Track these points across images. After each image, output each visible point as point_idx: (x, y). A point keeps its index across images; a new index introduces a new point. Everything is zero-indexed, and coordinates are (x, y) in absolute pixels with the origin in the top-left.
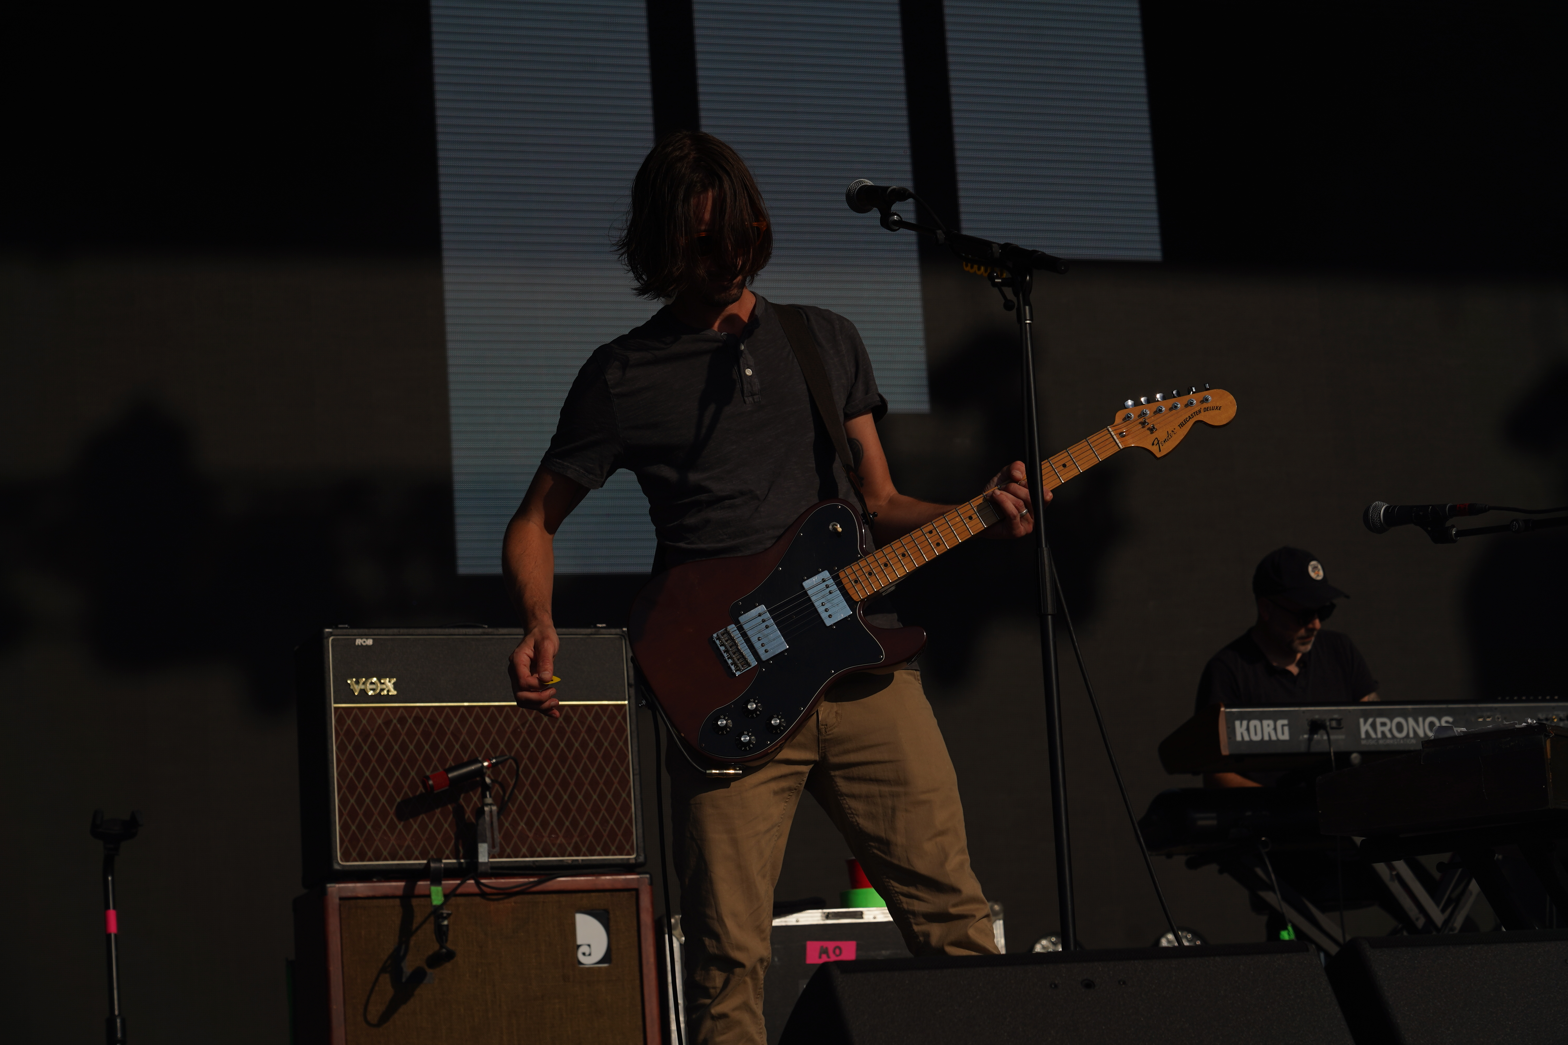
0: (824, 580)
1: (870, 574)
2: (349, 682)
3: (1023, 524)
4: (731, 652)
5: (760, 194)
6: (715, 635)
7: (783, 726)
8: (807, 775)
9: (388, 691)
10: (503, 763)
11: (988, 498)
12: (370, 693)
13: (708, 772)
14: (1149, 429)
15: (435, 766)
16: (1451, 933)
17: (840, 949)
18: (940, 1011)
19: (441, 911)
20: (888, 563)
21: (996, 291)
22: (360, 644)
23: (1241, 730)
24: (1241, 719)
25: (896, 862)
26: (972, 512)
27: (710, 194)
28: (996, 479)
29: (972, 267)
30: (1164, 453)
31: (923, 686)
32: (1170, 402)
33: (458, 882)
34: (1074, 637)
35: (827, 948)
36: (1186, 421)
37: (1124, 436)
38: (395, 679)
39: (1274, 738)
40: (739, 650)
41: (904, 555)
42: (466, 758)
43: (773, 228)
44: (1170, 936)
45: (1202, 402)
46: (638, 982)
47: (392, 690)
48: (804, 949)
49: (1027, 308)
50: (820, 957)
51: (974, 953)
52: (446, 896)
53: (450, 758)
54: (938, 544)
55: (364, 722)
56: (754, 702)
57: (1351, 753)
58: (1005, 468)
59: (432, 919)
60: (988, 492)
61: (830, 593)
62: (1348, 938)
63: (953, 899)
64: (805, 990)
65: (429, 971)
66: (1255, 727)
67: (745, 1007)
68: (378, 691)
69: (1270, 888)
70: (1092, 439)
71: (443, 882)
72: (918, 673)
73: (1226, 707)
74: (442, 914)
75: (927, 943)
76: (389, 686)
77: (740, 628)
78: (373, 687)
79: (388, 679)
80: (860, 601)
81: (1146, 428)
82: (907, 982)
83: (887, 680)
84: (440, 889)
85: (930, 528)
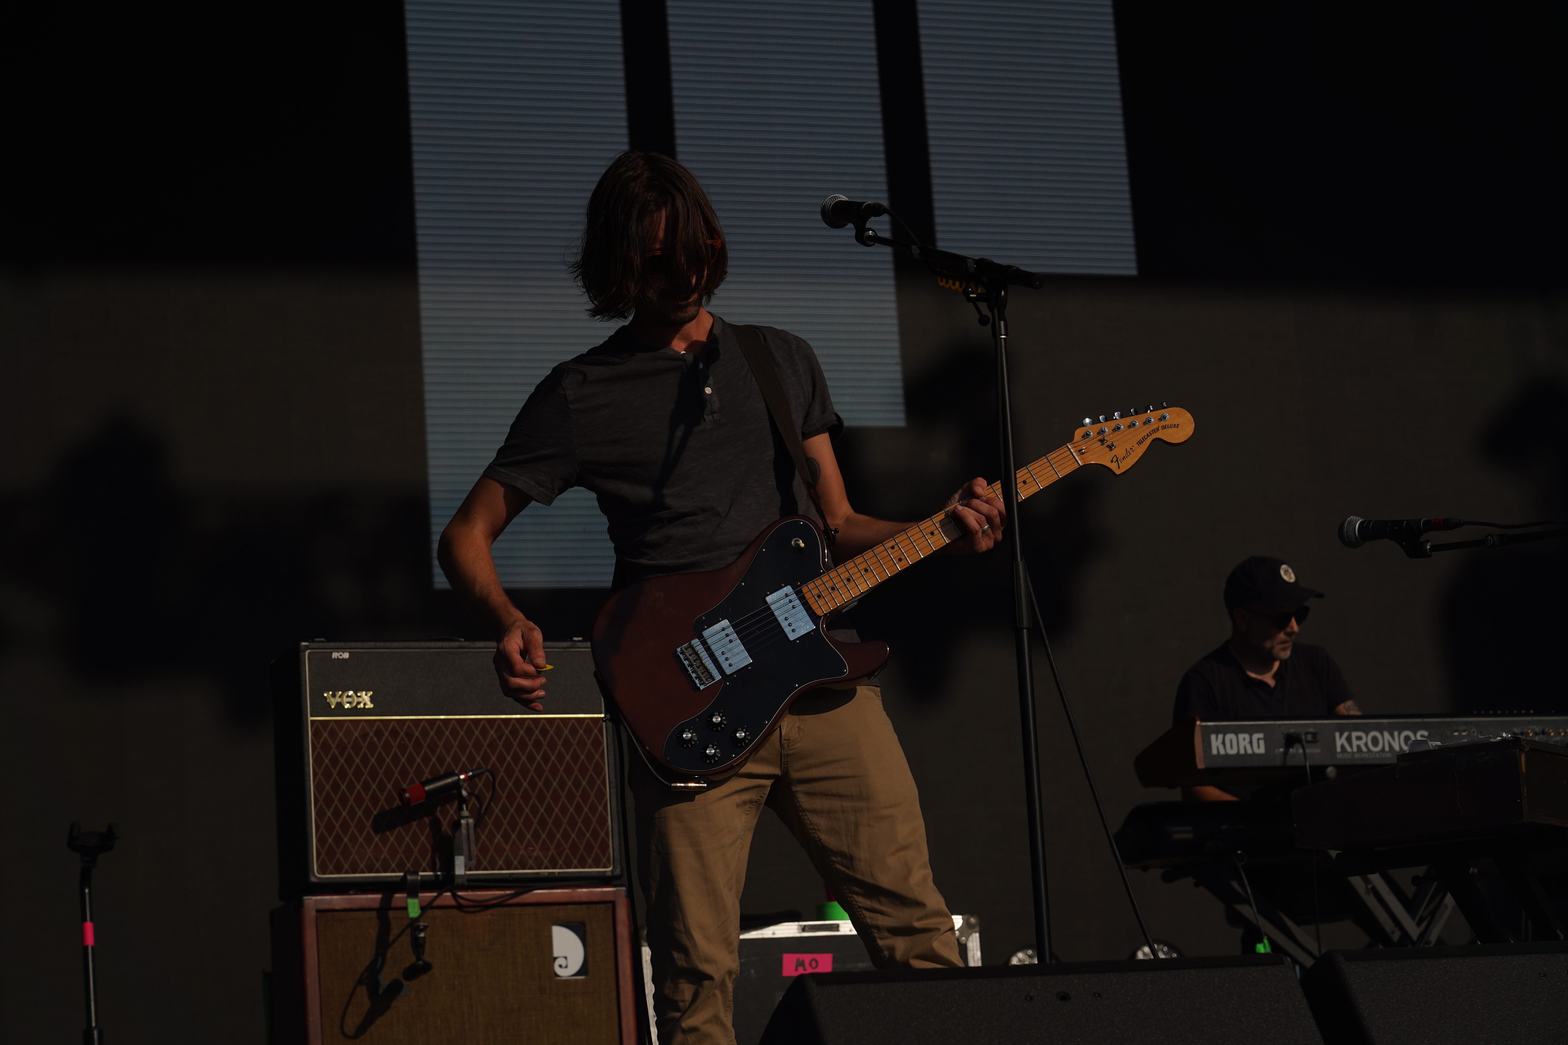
0: (787, 595)
1: (833, 589)
2: (325, 695)
3: (984, 539)
4: (695, 666)
5: (714, 213)
6: (679, 650)
7: (748, 740)
8: (769, 789)
9: (365, 704)
10: (479, 776)
11: (949, 514)
12: (347, 706)
13: (673, 785)
14: (1108, 446)
15: (412, 778)
16: (1427, 946)
17: (817, 962)
18: (916, 1023)
19: (418, 924)
20: (850, 578)
21: (971, 305)
22: (336, 657)
23: (1216, 742)
24: (1217, 733)
25: (859, 876)
26: (933, 528)
27: (664, 212)
28: (957, 496)
29: (947, 282)
30: (1122, 470)
31: (883, 702)
32: (1129, 420)
33: (435, 894)
34: (1050, 650)
35: (803, 961)
36: (1144, 439)
37: (1083, 453)
38: (371, 693)
39: (1249, 751)
40: (703, 664)
41: (866, 570)
42: (442, 771)
43: (728, 247)
44: (1147, 949)
45: (1160, 420)
46: (614, 994)
47: (369, 703)
48: (780, 961)
49: (1002, 323)
50: (796, 970)
51: (939, 966)
52: (423, 909)
53: (427, 771)
54: (900, 560)
55: (341, 735)
56: (719, 715)
57: (1326, 767)
58: (966, 485)
59: (409, 931)
60: (950, 508)
61: (794, 608)
62: (1323, 951)
63: (917, 912)
64: (781, 1002)
65: (406, 983)
66: (1231, 741)
67: (716, 1019)
68: (354, 704)
69: (1246, 901)
70: (1052, 456)
71: (420, 895)
72: (879, 689)
73: (1202, 720)
74: (419, 926)
75: (892, 957)
76: (365, 699)
77: (704, 643)
78: (350, 700)
79: (364, 693)
80: (823, 616)
81: (1105, 445)
82: (883, 994)
83: (850, 695)
84: (416, 901)
85: (892, 543)
